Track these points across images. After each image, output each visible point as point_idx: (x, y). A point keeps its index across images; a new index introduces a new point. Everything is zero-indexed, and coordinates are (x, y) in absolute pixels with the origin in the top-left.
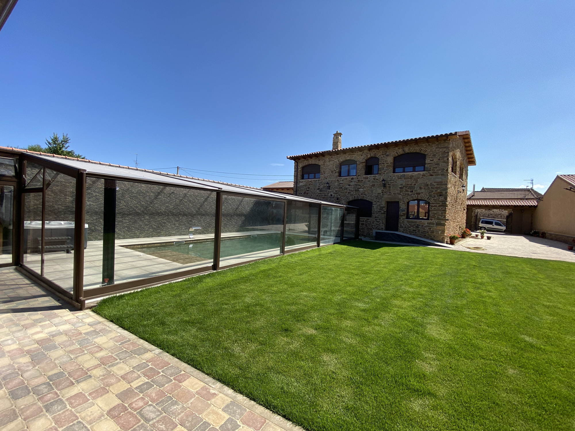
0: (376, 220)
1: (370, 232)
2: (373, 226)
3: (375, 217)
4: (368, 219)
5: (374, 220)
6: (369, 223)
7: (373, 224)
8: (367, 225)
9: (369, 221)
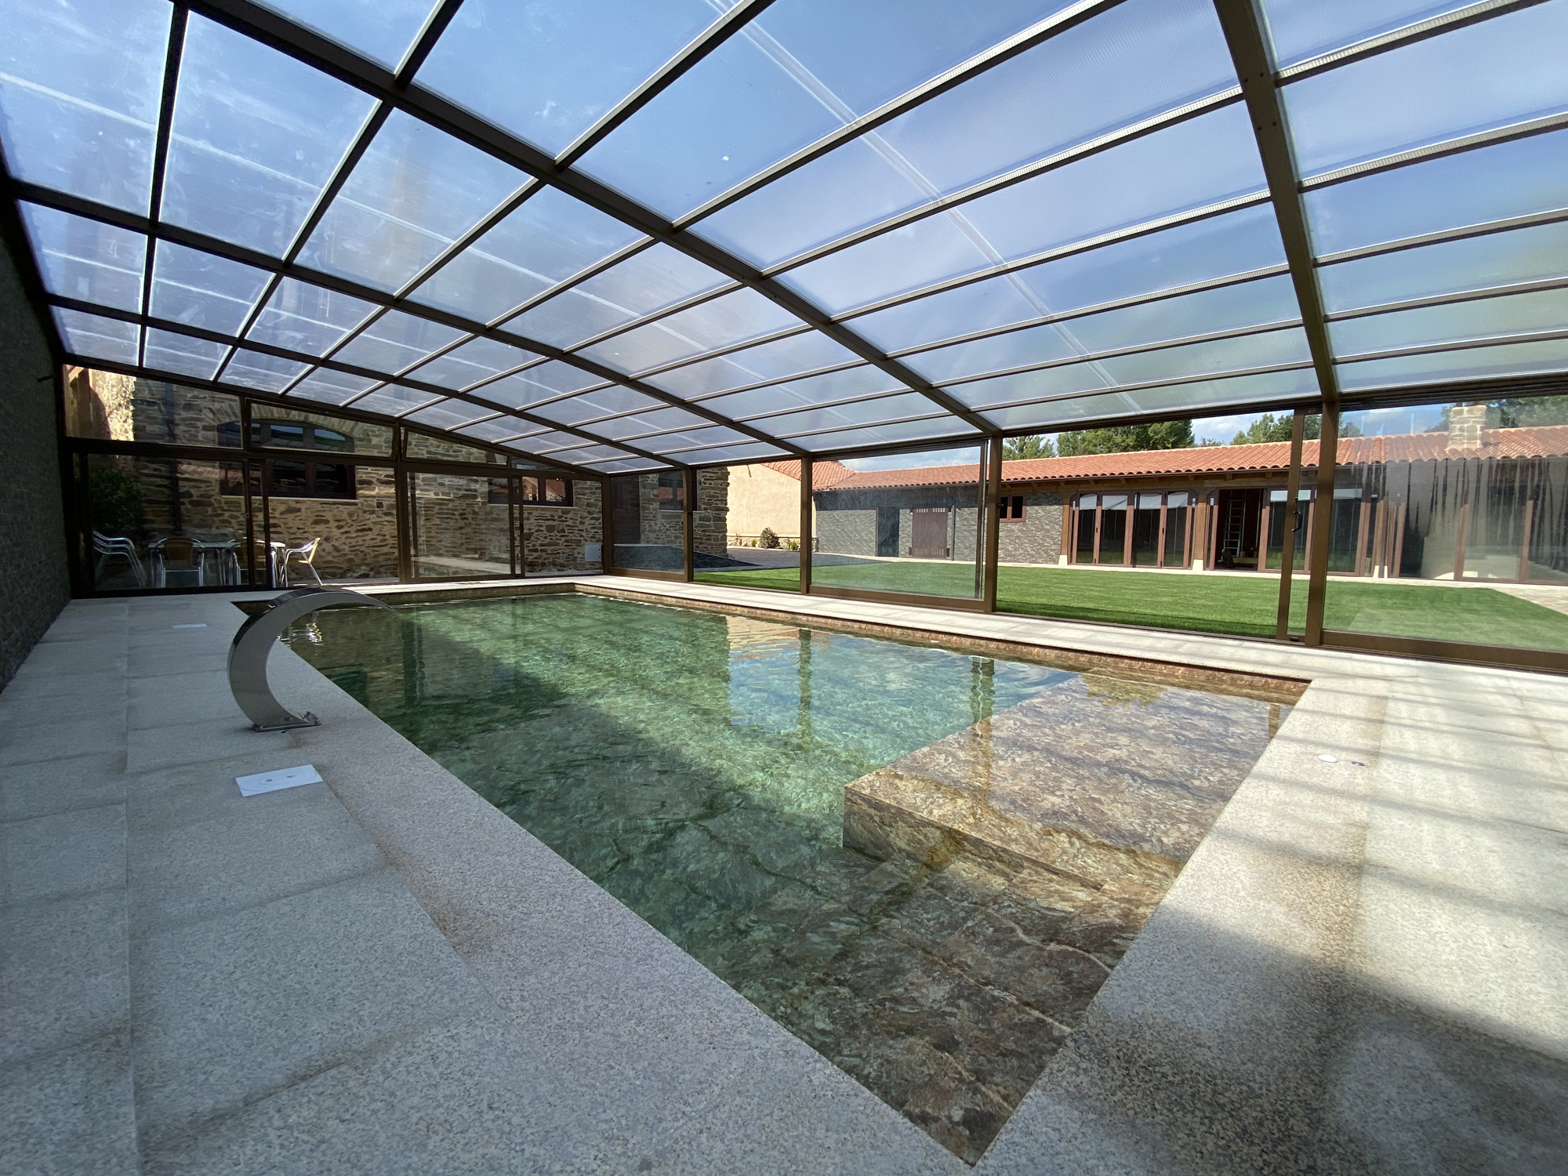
0: (589, 513)
1: (576, 551)
2: (584, 534)
3: (588, 505)
4: (568, 512)
5: (586, 514)
6: (570, 523)
7: (581, 527)
8: (564, 531)
9: (569, 516)
